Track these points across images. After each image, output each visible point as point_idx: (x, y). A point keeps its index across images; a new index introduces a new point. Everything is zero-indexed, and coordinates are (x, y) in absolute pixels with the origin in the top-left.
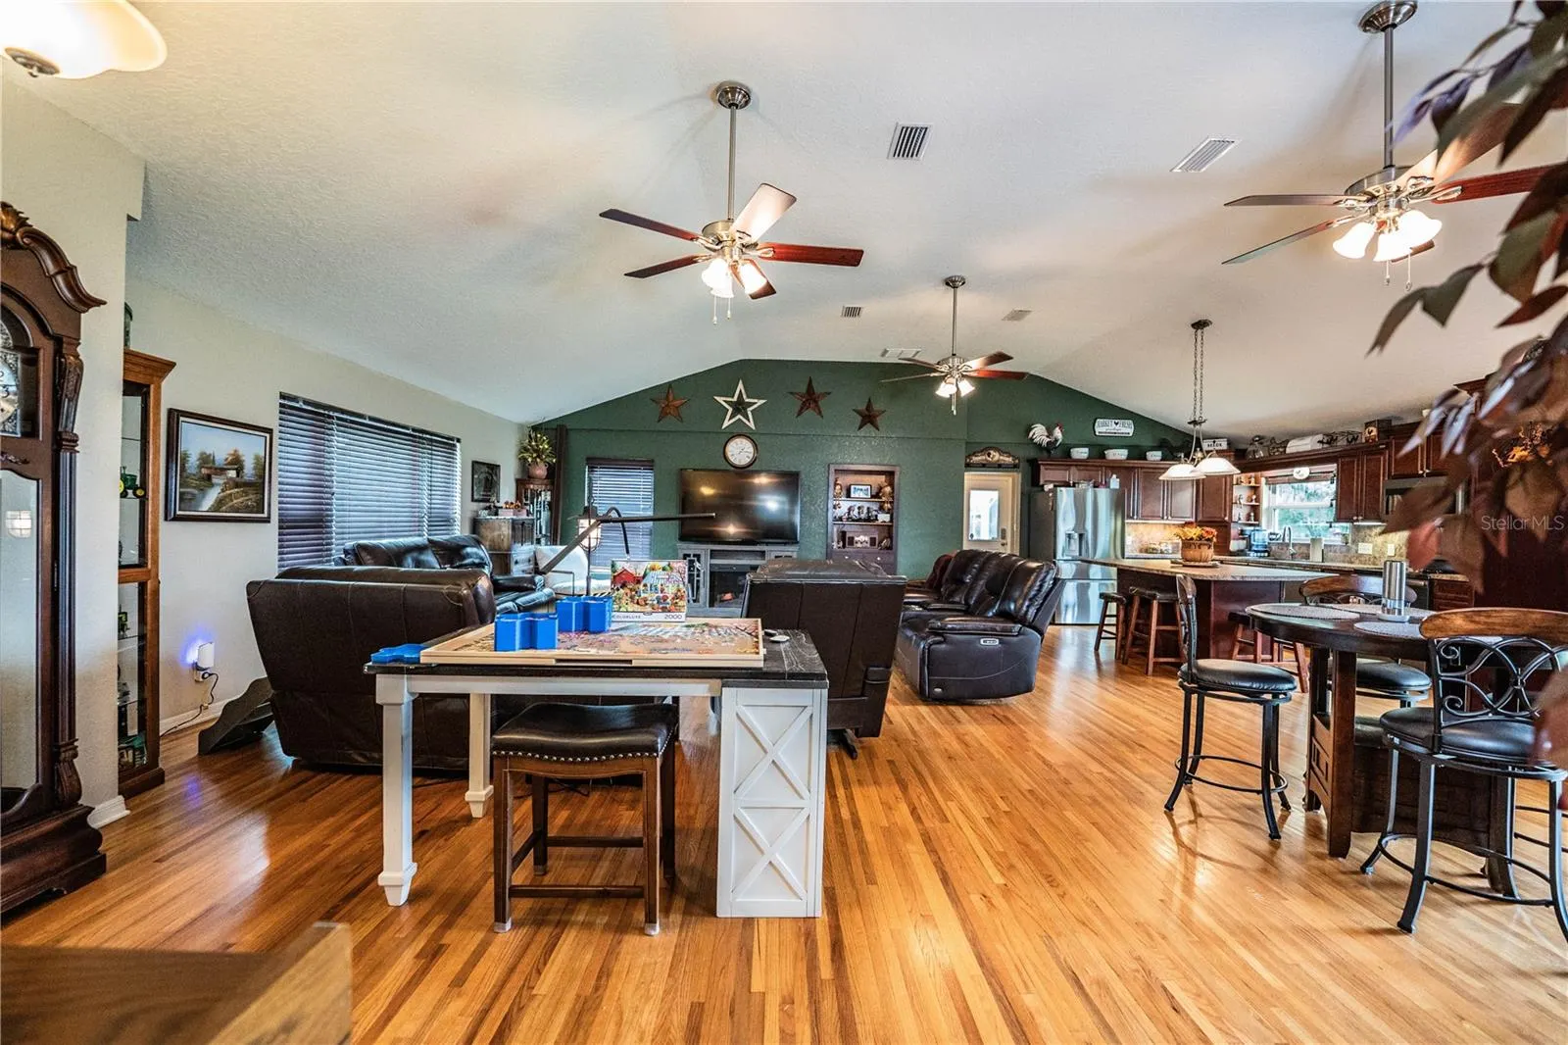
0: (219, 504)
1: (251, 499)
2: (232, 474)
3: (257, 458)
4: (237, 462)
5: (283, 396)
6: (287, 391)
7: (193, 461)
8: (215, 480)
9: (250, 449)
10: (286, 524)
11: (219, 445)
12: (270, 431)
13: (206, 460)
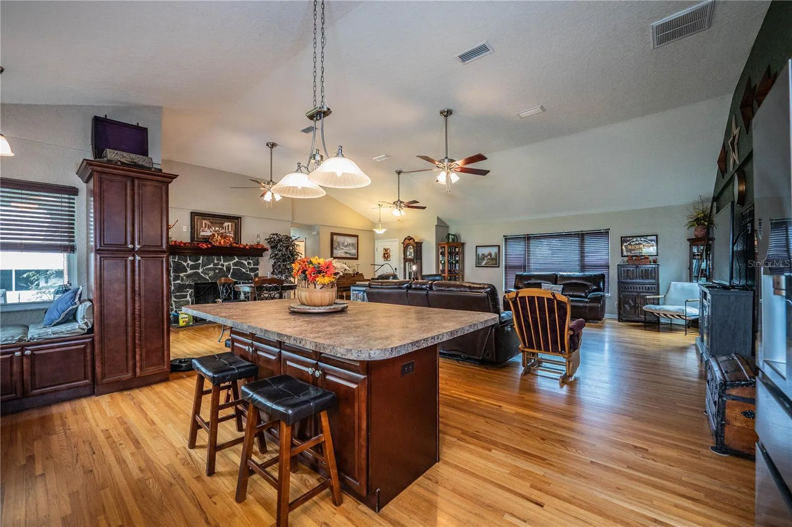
0: (486, 264)
1: (494, 262)
2: (489, 257)
3: (495, 253)
4: (490, 254)
5: (504, 236)
6: (505, 235)
7: (480, 255)
8: (485, 259)
9: (494, 251)
10: (506, 267)
11: (486, 251)
12: (499, 246)
13: (483, 255)
